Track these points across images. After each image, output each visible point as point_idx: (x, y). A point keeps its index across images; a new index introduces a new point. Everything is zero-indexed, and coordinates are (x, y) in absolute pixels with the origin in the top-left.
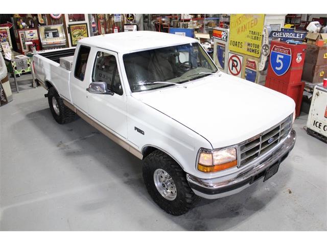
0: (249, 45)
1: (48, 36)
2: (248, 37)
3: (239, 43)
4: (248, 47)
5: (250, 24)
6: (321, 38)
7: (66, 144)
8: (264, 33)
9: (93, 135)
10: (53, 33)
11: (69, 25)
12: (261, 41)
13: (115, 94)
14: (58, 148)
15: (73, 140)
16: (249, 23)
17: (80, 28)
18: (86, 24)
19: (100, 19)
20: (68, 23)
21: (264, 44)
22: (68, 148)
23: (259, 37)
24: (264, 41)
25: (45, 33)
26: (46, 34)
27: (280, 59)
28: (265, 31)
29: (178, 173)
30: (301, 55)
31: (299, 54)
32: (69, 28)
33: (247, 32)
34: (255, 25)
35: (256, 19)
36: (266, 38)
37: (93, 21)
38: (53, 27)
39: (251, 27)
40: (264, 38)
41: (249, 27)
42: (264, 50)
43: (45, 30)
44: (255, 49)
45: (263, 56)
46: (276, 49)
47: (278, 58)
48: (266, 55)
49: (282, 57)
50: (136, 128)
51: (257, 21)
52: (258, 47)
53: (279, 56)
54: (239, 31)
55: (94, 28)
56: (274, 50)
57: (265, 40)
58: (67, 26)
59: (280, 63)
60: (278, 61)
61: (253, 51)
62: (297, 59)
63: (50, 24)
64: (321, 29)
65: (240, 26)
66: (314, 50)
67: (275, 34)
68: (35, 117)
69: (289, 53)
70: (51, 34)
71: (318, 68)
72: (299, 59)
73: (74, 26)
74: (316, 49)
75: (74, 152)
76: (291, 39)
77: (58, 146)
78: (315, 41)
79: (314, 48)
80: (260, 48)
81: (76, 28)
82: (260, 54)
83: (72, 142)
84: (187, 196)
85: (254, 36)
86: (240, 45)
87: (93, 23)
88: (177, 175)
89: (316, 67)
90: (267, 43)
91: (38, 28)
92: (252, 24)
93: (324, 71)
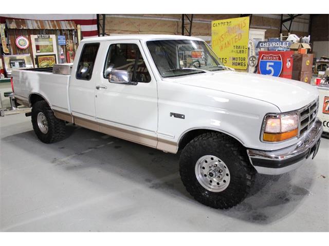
0: (234, 59)
1: (14, 66)
2: (232, 51)
3: (223, 59)
4: (234, 61)
5: (234, 39)
6: (302, 47)
7: (62, 160)
8: (250, 46)
9: (90, 150)
10: (19, 63)
11: (37, 56)
12: (247, 54)
13: (139, 83)
14: (53, 164)
15: (68, 156)
16: (232, 39)
17: (48, 60)
18: (55, 55)
19: (69, 50)
20: (35, 53)
21: (251, 55)
22: (67, 163)
23: (245, 50)
24: (250, 53)
25: (10, 63)
26: (12, 64)
27: (270, 66)
28: (251, 43)
29: (235, 152)
30: (290, 61)
31: (288, 59)
32: (37, 59)
33: (231, 48)
34: (239, 40)
35: (241, 34)
36: (252, 50)
37: (62, 53)
38: (18, 57)
39: (235, 42)
40: (250, 50)
41: (233, 43)
42: (250, 62)
43: (10, 60)
44: (241, 62)
45: (250, 67)
46: (265, 58)
47: (268, 66)
48: (253, 66)
49: (272, 64)
50: (172, 114)
51: (241, 36)
52: (244, 60)
53: (268, 64)
54: (222, 48)
55: (62, 59)
56: (262, 59)
57: (252, 52)
58: (35, 57)
59: (270, 70)
60: (268, 68)
61: (239, 64)
62: (287, 64)
63: (15, 53)
64: (301, 39)
65: (223, 43)
66: (298, 58)
67: (262, 45)
68: (13, 140)
69: (280, 59)
70: (17, 64)
71: (303, 74)
72: (289, 64)
73: (42, 57)
74: (300, 57)
75: (75, 166)
76: (278, 47)
77: (53, 162)
78: (297, 50)
79: (297, 56)
80: (247, 60)
81: (44, 60)
82: (247, 65)
83: (68, 158)
84: (247, 178)
85: (239, 50)
86: (224, 61)
87: (62, 55)
88: (234, 154)
89: (302, 73)
90: (254, 54)
91: (3, 57)
92: (235, 39)
93: (307, 76)
